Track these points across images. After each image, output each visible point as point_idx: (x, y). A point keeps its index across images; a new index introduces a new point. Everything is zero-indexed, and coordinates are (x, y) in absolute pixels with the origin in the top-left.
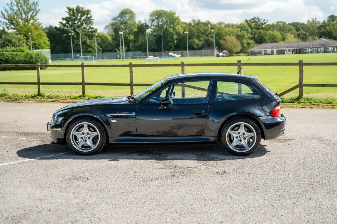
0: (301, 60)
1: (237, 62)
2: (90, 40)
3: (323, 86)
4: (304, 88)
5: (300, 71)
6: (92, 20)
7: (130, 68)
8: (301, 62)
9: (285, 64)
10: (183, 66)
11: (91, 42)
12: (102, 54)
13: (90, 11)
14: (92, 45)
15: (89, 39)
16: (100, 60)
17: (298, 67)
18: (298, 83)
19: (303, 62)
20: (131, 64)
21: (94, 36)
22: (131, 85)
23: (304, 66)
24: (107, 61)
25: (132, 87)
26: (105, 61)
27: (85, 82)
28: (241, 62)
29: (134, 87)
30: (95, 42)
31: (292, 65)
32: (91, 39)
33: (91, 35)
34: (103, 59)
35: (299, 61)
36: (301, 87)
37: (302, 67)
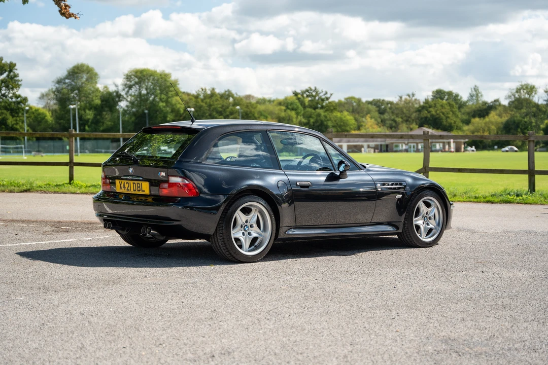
0: (426, 130)
2: (15, 118)
3: (460, 170)
6: (18, 81)
8: (426, 133)
9: (402, 137)
11: (16, 120)
12: (36, 144)
13: (15, 65)
14: (18, 127)
15: (13, 116)
16: (33, 153)
17: (421, 141)
18: (421, 167)
21: (21, 110)
23: (430, 141)
24: (47, 156)
26: (42, 156)
27: (74, 161)
30: (23, 122)
31: (413, 138)
32: (16, 115)
33: (17, 107)
34: (39, 151)
35: (424, 132)
36: (426, 172)
37: (427, 141)
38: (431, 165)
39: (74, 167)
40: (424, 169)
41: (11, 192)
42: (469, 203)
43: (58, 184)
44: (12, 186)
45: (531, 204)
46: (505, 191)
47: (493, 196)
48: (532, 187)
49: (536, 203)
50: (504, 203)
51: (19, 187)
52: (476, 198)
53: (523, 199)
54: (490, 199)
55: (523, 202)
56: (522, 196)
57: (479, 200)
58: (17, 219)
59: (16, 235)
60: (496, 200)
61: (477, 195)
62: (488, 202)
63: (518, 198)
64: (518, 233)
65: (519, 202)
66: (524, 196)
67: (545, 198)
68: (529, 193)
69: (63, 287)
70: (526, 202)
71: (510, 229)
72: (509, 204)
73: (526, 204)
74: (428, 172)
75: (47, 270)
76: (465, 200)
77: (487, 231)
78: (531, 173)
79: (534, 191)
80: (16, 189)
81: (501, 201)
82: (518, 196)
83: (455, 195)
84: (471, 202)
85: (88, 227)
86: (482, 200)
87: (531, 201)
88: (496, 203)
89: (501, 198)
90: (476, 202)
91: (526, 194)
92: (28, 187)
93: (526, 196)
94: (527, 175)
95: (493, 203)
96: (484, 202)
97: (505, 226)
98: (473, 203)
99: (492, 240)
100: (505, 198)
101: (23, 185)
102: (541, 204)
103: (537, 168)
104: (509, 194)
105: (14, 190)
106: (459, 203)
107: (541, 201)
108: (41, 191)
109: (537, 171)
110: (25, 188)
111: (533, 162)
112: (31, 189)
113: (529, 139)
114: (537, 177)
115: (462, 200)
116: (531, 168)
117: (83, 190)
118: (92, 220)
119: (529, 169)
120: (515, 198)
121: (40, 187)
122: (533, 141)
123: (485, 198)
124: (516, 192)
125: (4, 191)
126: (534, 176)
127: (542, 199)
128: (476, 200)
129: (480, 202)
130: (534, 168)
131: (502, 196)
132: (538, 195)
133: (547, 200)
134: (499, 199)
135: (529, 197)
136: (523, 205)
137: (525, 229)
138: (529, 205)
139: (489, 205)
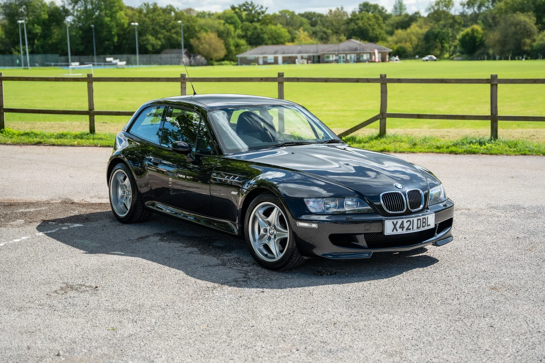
0: (383, 73)
1: (276, 76)
3: (419, 116)
4: (388, 120)
5: (382, 92)
7: (88, 83)
8: (383, 76)
9: (357, 80)
10: (184, 81)
17: (378, 85)
18: (379, 113)
19: (387, 77)
20: (90, 76)
22: (91, 113)
23: (388, 85)
25: (92, 117)
27: (4, 107)
28: (283, 76)
29: (96, 117)
31: (369, 82)
35: (381, 75)
36: (383, 118)
37: (385, 85)
38: (389, 111)
39: (5, 113)
40: (381, 116)
42: (431, 154)
45: (496, 154)
46: (466, 139)
47: (455, 145)
48: (495, 133)
49: (501, 154)
50: (468, 154)
52: (438, 148)
53: (487, 149)
54: (454, 149)
55: (488, 153)
56: (485, 145)
57: (441, 150)
60: (460, 150)
61: (439, 145)
62: (451, 153)
63: (482, 147)
65: (484, 152)
66: (487, 144)
67: (509, 147)
68: (492, 140)
70: (492, 152)
71: (493, 203)
72: (473, 155)
73: (491, 154)
74: (385, 119)
76: (427, 151)
77: (469, 207)
78: (494, 118)
79: (497, 138)
81: (465, 152)
83: (415, 145)
84: (433, 152)
85: (6, 214)
87: (496, 151)
88: (460, 154)
89: (464, 148)
90: (438, 153)
91: (489, 142)
93: (490, 145)
94: (490, 121)
95: (456, 154)
96: (447, 153)
97: (485, 196)
98: (436, 155)
100: (468, 147)
102: (507, 155)
103: (499, 114)
104: (471, 142)
106: (420, 154)
107: (506, 151)
109: (500, 117)
111: (496, 107)
113: (492, 83)
114: (500, 123)
115: (424, 150)
116: (494, 113)
117: (15, 140)
118: (14, 198)
119: (492, 114)
120: (479, 147)
123: (447, 148)
124: (478, 140)
126: (497, 122)
127: (507, 148)
128: (438, 151)
129: (443, 153)
130: (497, 114)
131: (465, 145)
132: (501, 144)
133: (512, 150)
134: (463, 150)
135: (493, 147)
136: (489, 156)
137: (510, 203)
138: (495, 157)
139: (453, 156)
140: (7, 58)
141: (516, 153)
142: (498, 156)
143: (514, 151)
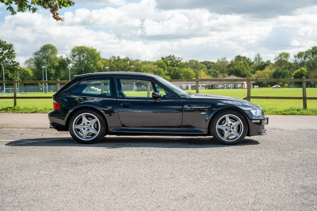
2: (12, 74)
3: (267, 98)
4: (252, 100)
5: (248, 86)
6: (14, 54)
9: (235, 80)
11: (13, 75)
12: (24, 87)
13: (12, 45)
14: (14, 78)
15: (11, 73)
18: (246, 96)
21: (16, 70)
24: (30, 93)
26: (28, 94)
30: (17, 76)
31: (241, 81)
32: (13, 72)
33: (13, 68)
34: (26, 91)
35: (247, 78)
38: (251, 95)
40: (248, 98)
41: (26, 113)
43: (51, 108)
44: (26, 110)
45: (306, 115)
46: (291, 109)
48: (305, 106)
49: (308, 115)
50: (291, 115)
51: (30, 110)
52: (276, 112)
53: (301, 112)
54: (284, 112)
57: (278, 113)
58: (37, 127)
59: (42, 135)
61: (277, 111)
62: (283, 114)
63: (298, 112)
64: (306, 130)
65: (300, 114)
66: (301, 110)
67: (312, 112)
68: (304, 109)
69: (83, 162)
71: (301, 128)
72: (294, 115)
73: (303, 115)
74: (250, 99)
75: (70, 154)
76: (271, 113)
77: (289, 130)
78: (305, 98)
79: (306, 108)
80: (29, 111)
81: (290, 114)
82: (298, 111)
83: (265, 111)
84: (274, 114)
86: (280, 113)
87: (305, 114)
88: (287, 115)
89: (290, 112)
91: (302, 110)
92: (35, 110)
93: (302, 111)
94: (302, 100)
95: (285, 115)
96: (281, 114)
97: (297, 127)
98: (275, 115)
99: (294, 134)
100: (292, 112)
101: (32, 109)
102: (311, 115)
104: (293, 110)
105: (27, 112)
106: (267, 115)
107: (311, 113)
108: (42, 112)
110: (33, 111)
111: (306, 93)
112: (37, 111)
114: (307, 100)
115: (269, 113)
116: (304, 96)
120: (297, 112)
121: (41, 110)
122: (305, 82)
124: (297, 109)
125: (22, 113)
127: (311, 112)
128: (276, 113)
129: (279, 114)
130: (306, 96)
131: (290, 111)
132: (308, 110)
133: (314, 113)
134: (289, 113)
135: (304, 111)
136: (302, 115)
137: (309, 128)
138: (305, 116)
139: (284, 116)
140: (36, 87)
141: (316, 114)
142: (306, 116)
143: (315, 114)
